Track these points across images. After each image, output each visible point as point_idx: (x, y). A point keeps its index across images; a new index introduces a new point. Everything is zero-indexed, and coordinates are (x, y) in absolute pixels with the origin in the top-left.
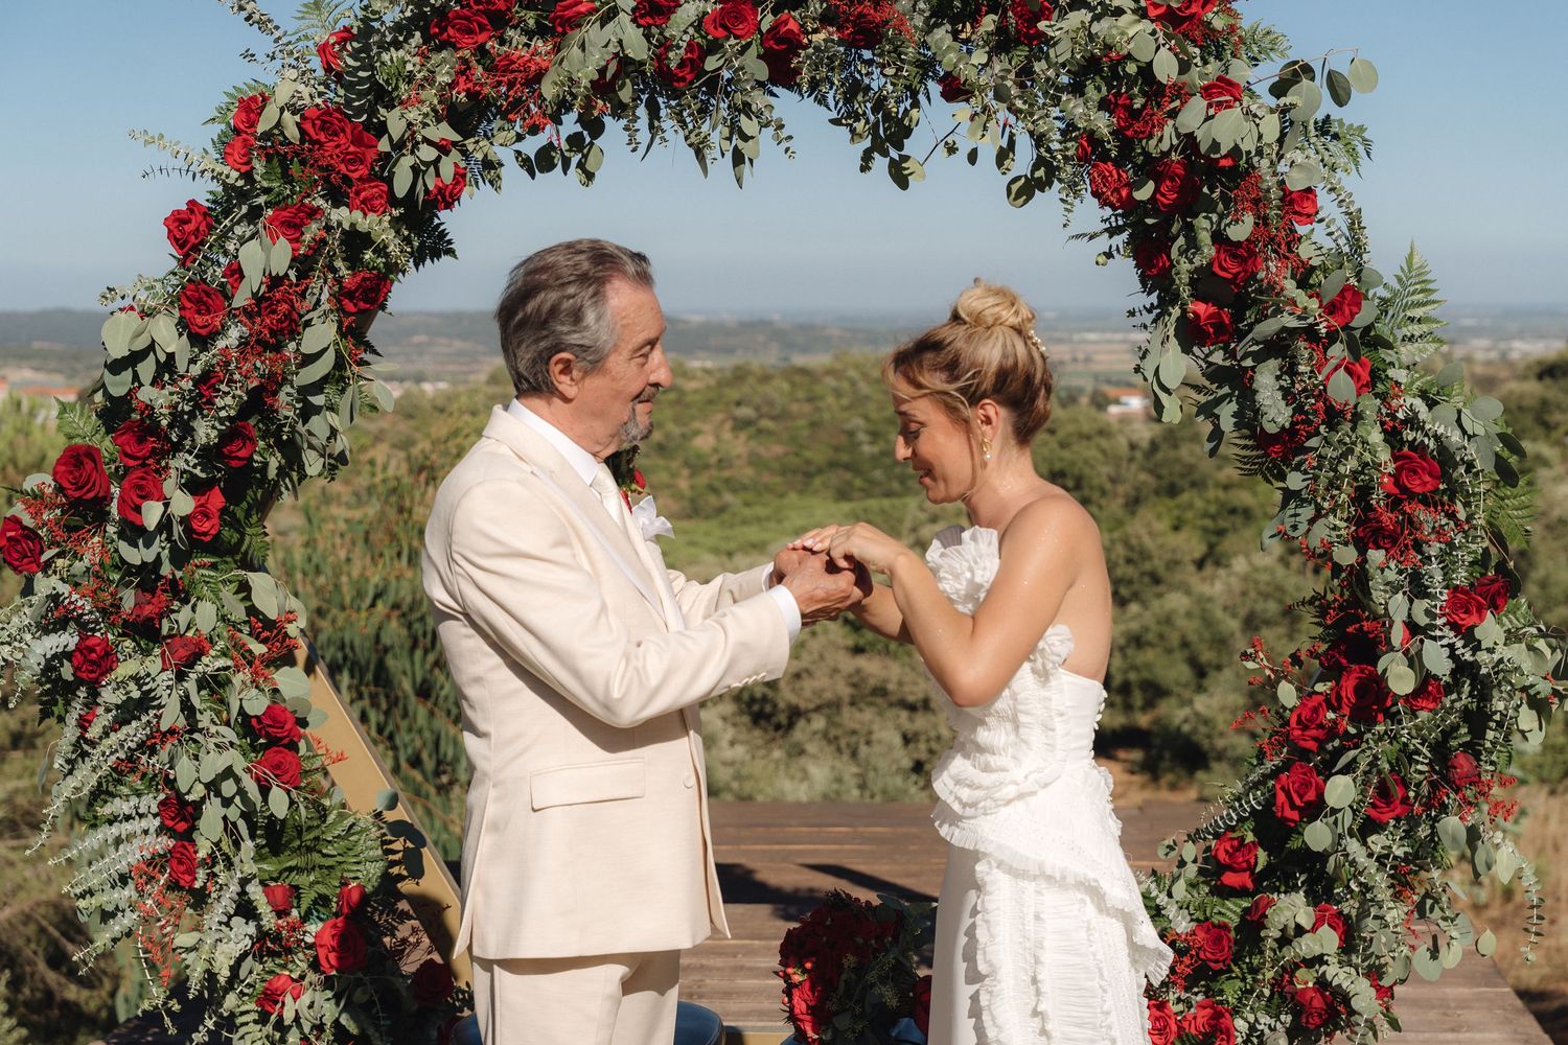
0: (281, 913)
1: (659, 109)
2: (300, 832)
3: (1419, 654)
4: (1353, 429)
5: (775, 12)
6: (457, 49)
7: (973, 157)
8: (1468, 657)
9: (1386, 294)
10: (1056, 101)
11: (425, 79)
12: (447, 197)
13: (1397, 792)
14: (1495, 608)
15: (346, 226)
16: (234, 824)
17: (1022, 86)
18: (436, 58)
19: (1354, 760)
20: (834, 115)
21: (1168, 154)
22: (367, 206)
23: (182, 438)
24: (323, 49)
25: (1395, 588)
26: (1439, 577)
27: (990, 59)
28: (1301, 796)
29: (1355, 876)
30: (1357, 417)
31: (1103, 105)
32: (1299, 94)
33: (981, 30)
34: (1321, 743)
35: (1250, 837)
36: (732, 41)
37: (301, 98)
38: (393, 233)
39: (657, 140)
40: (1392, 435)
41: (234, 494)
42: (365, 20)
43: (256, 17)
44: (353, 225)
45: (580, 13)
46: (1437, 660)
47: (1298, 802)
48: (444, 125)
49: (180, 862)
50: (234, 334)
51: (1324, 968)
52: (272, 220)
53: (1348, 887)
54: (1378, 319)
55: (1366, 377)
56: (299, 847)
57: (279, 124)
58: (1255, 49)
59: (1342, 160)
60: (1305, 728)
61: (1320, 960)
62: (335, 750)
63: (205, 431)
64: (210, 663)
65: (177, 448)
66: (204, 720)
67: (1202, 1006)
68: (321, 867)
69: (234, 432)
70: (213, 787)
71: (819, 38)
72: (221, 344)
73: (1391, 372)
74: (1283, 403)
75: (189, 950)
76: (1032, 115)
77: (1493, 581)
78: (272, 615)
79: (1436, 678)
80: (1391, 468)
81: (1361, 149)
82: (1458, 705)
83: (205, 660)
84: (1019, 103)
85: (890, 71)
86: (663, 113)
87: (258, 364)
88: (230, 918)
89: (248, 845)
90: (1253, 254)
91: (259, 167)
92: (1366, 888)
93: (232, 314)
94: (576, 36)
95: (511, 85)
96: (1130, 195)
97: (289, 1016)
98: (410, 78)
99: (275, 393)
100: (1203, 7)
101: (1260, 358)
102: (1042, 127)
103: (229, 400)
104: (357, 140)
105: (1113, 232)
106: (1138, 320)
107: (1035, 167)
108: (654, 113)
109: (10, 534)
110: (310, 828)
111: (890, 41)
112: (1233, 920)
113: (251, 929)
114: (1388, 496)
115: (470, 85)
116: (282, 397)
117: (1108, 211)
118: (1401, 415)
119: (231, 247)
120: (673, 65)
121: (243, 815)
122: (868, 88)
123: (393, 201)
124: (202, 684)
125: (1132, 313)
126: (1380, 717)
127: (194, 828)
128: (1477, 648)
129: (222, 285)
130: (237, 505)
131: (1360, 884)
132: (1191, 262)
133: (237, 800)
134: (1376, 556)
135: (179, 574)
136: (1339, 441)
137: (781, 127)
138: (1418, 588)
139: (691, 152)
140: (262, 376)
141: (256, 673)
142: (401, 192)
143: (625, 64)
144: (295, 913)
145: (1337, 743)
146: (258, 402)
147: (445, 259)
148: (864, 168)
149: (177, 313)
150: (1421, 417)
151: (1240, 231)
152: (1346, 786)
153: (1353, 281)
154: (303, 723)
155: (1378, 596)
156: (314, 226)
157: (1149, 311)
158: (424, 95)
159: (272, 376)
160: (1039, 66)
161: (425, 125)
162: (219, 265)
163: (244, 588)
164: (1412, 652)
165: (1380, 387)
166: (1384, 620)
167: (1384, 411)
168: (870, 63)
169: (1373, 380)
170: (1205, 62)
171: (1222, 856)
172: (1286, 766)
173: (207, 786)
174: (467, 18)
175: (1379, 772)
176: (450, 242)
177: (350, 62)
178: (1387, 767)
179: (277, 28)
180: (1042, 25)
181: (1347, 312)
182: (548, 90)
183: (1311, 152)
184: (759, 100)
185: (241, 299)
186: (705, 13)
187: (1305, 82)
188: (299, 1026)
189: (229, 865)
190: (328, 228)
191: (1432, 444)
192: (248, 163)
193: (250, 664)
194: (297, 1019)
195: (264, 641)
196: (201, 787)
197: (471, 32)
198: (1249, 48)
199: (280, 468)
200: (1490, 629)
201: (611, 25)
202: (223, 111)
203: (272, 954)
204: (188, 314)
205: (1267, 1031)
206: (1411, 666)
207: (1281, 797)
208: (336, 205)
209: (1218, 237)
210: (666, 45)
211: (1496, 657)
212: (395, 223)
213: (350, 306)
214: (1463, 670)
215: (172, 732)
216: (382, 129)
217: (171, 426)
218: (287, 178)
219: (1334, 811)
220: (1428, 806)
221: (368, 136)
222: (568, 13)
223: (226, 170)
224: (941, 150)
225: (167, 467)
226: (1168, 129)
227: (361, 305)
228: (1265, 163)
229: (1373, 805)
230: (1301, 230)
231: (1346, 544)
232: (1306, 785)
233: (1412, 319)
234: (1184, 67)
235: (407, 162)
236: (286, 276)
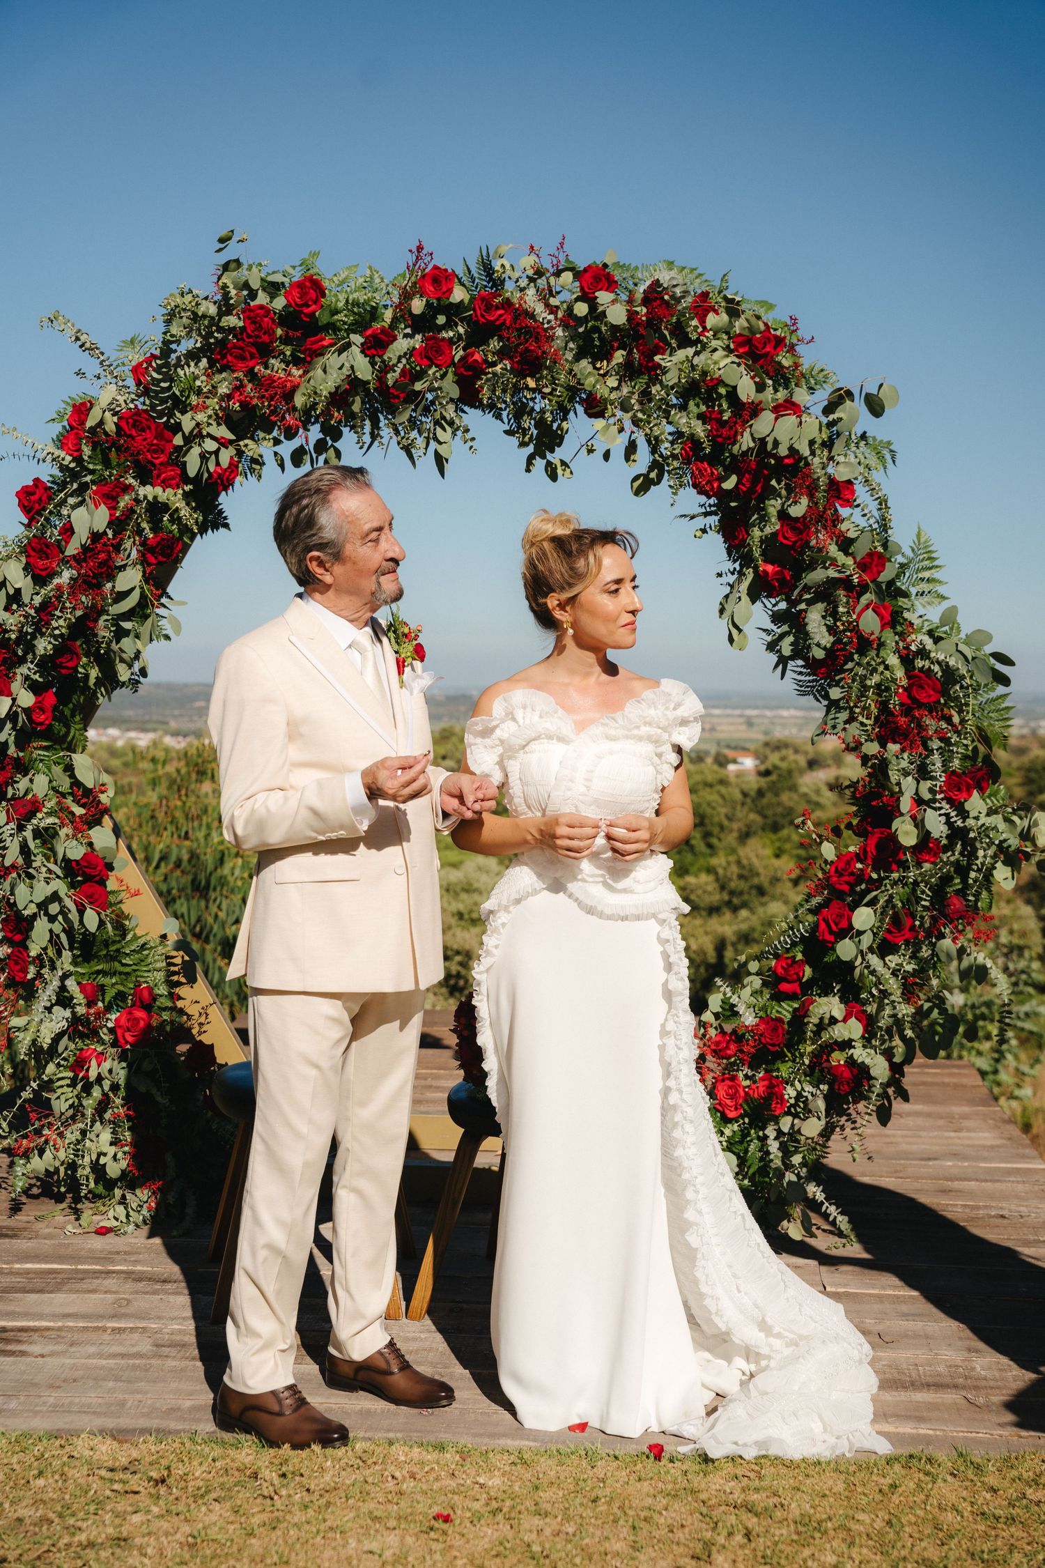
0: (90, 1004)
1: (379, 421)
2: (106, 943)
3: (923, 820)
4: (877, 655)
5: (464, 349)
6: (233, 371)
7: (607, 456)
8: (959, 823)
9: (904, 561)
10: (667, 415)
11: (210, 392)
12: (224, 481)
13: (906, 922)
14: (982, 790)
15: (150, 498)
16: (58, 936)
17: (641, 403)
18: (217, 378)
19: (876, 897)
20: (507, 428)
21: (745, 454)
22: (165, 484)
23: (26, 653)
24: (137, 371)
25: (906, 773)
26: (939, 765)
27: (620, 384)
28: (836, 924)
29: (875, 985)
30: (881, 645)
31: (700, 416)
32: (844, 411)
33: (614, 362)
34: (852, 886)
35: (799, 957)
36: (434, 369)
37: (119, 405)
38: (183, 504)
39: (376, 443)
40: (907, 660)
41: (63, 698)
42: (166, 343)
43: (88, 345)
44: (155, 498)
45: (323, 347)
46: (936, 825)
47: (834, 928)
48: (223, 427)
49: (17, 963)
50: (65, 577)
51: (852, 1051)
52: (95, 493)
53: (871, 993)
54: (898, 576)
55: (888, 618)
56: (105, 956)
57: (101, 423)
58: (813, 382)
59: (873, 461)
60: (841, 875)
61: (847, 1044)
62: (133, 887)
63: (43, 646)
64: (43, 820)
65: (22, 661)
66: (38, 861)
67: (762, 1079)
68: (121, 973)
69: (64, 648)
70: (43, 906)
71: (498, 369)
72: (56, 581)
73: (906, 615)
74: (827, 634)
75: (19, 1029)
76: (649, 423)
77: (981, 769)
78: (90, 785)
79: (937, 841)
80: (904, 682)
81: (888, 457)
82: (952, 859)
83: (39, 815)
84: (640, 415)
85: (547, 390)
86: (381, 424)
87: (83, 599)
88: (52, 1005)
89: (67, 955)
90: (807, 528)
91: (87, 451)
92: (885, 994)
93: (65, 561)
94: (321, 361)
95: (271, 398)
96: (719, 486)
97: (93, 1074)
98: (199, 392)
99: (96, 620)
100: (775, 348)
101: (810, 603)
102: (656, 432)
103: (61, 622)
104: (160, 436)
105: (706, 514)
106: (724, 579)
107: (651, 469)
108: (375, 425)
110: (114, 942)
111: (547, 368)
112: (787, 1017)
113: (68, 1013)
114: (901, 705)
115: (242, 398)
116: (101, 623)
117: (703, 499)
118: (913, 648)
119: (65, 512)
120: (390, 383)
121: (64, 930)
122: (533, 409)
123: (186, 479)
124: (37, 834)
125: (720, 575)
126: (894, 866)
127: (28, 937)
128: (965, 818)
129: (58, 541)
130: (66, 705)
131: (880, 991)
132: (762, 530)
133: (60, 918)
134: (893, 748)
135: (21, 754)
136: (868, 663)
137: (467, 431)
138: (923, 773)
139: (403, 453)
140: (87, 608)
141: (75, 829)
142: (192, 472)
143: (354, 383)
144: (100, 1004)
145: (863, 886)
146: (82, 628)
147: (222, 530)
148: (528, 470)
149: (24, 559)
150: (928, 647)
151: (797, 510)
152: (868, 915)
153: (880, 549)
154: (110, 867)
155: (894, 776)
156: (127, 498)
157: (733, 573)
158: (208, 402)
159: (94, 606)
160: (655, 389)
161: (209, 424)
162: (55, 527)
163: (69, 769)
164: (919, 817)
165: (899, 629)
166: (896, 797)
167: (901, 644)
168: (533, 390)
169: (893, 619)
170: (776, 391)
171: (780, 971)
172: (826, 903)
173: (39, 906)
174: (241, 348)
175: (894, 907)
176: (225, 518)
177: (155, 375)
178: (900, 905)
179: (102, 354)
180: (657, 358)
181: (875, 569)
182: (299, 401)
183: (852, 456)
184: (450, 412)
185: (72, 549)
186: (414, 348)
187: (848, 402)
188: (101, 1086)
189: (53, 968)
190: (137, 501)
191: (936, 668)
192: (79, 450)
193: (72, 823)
194: (100, 1079)
195: (83, 806)
196: (33, 906)
197: (243, 358)
198: (807, 382)
199: (97, 678)
200: (976, 803)
201: (345, 354)
202: (61, 415)
203: (82, 1036)
204: (32, 560)
205: (810, 1097)
206: (916, 826)
207: (823, 926)
208: (143, 483)
209: (783, 515)
210: (387, 368)
211: (980, 823)
212: (186, 495)
213: (152, 560)
214: (957, 834)
215: (14, 866)
216: (178, 428)
217: (18, 641)
218: (107, 463)
219: (860, 933)
220: (929, 934)
221: (168, 434)
222: (315, 347)
223: (63, 454)
224: (584, 450)
225: (15, 674)
226: (747, 434)
227: (161, 558)
228: (817, 460)
229: (888, 931)
230: (844, 512)
231: (872, 741)
232: (841, 916)
233: (922, 579)
234: (760, 388)
235: (196, 451)
236: (105, 533)
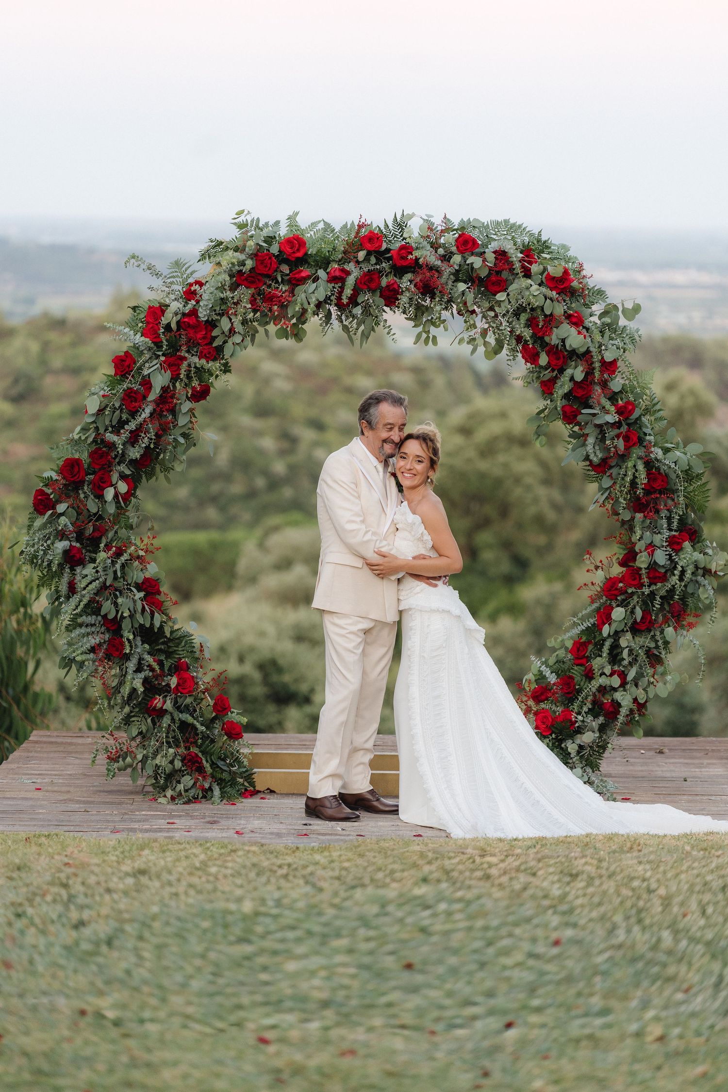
3: (653, 554)
13: (647, 616)
14: (691, 539)
15: (198, 365)
20: (409, 317)
25: (647, 530)
26: (666, 525)
31: (527, 325)
32: (610, 317)
37: (178, 309)
40: (648, 465)
43: (156, 272)
44: (201, 365)
45: (303, 277)
49: (114, 646)
50: (148, 412)
51: (615, 693)
52: (164, 362)
54: (642, 416)
55: (635, 439)
57: (169, 322)
60: (610, 590)
61: (613, 688)
68: (167, 652)
72: (143, 416)
73: (647, 437)
74: (601, 451)
77: (689, 527)
80: (646, 479)
86: (334, 316)
91: (164, 341)
92: (635, 659)
94: (302, 288)
105: (531, 374)
108: (329, 317)
109: (39, 498)
112: (579, 674)
117: (528, 364)
118: (651, 456)
132: (563, 390)
138: (657, 530)
141: (141, 563)
150: (660, 456)
151: (579, 377)
152: (622, 612)
153: (632, 399)
156: (184, 365)
158: (238, 311)
161: (238, 325)
162: (138, 381)
165: (643, 444)
167: (644, 454)
169: (639, 441)
172: (602, 606)
174: (253, 277)
176: (230, 366)
181: (628, 412)
182: (291, 311)
185: (151, 397)
187: (614, 312)
190: (189, 366)
191: (664, 469)
192: (156, 338)
193: (138, 559)
195: (144, 550)
197: (254, 282)
201: (315, 283)
203: (149, 690)
208: (192, 355)
209: (572, 379)
212: (221, 365)
215: (110, 587)
219: (616, 622)
220: (661, 624)
221: (209, 328)
222: (297, 276)
223: (147, 340)
225: (114, 470)
226: (554, 336)
230: (611, 376)
235: (230, 341)
236: (169, 386)
